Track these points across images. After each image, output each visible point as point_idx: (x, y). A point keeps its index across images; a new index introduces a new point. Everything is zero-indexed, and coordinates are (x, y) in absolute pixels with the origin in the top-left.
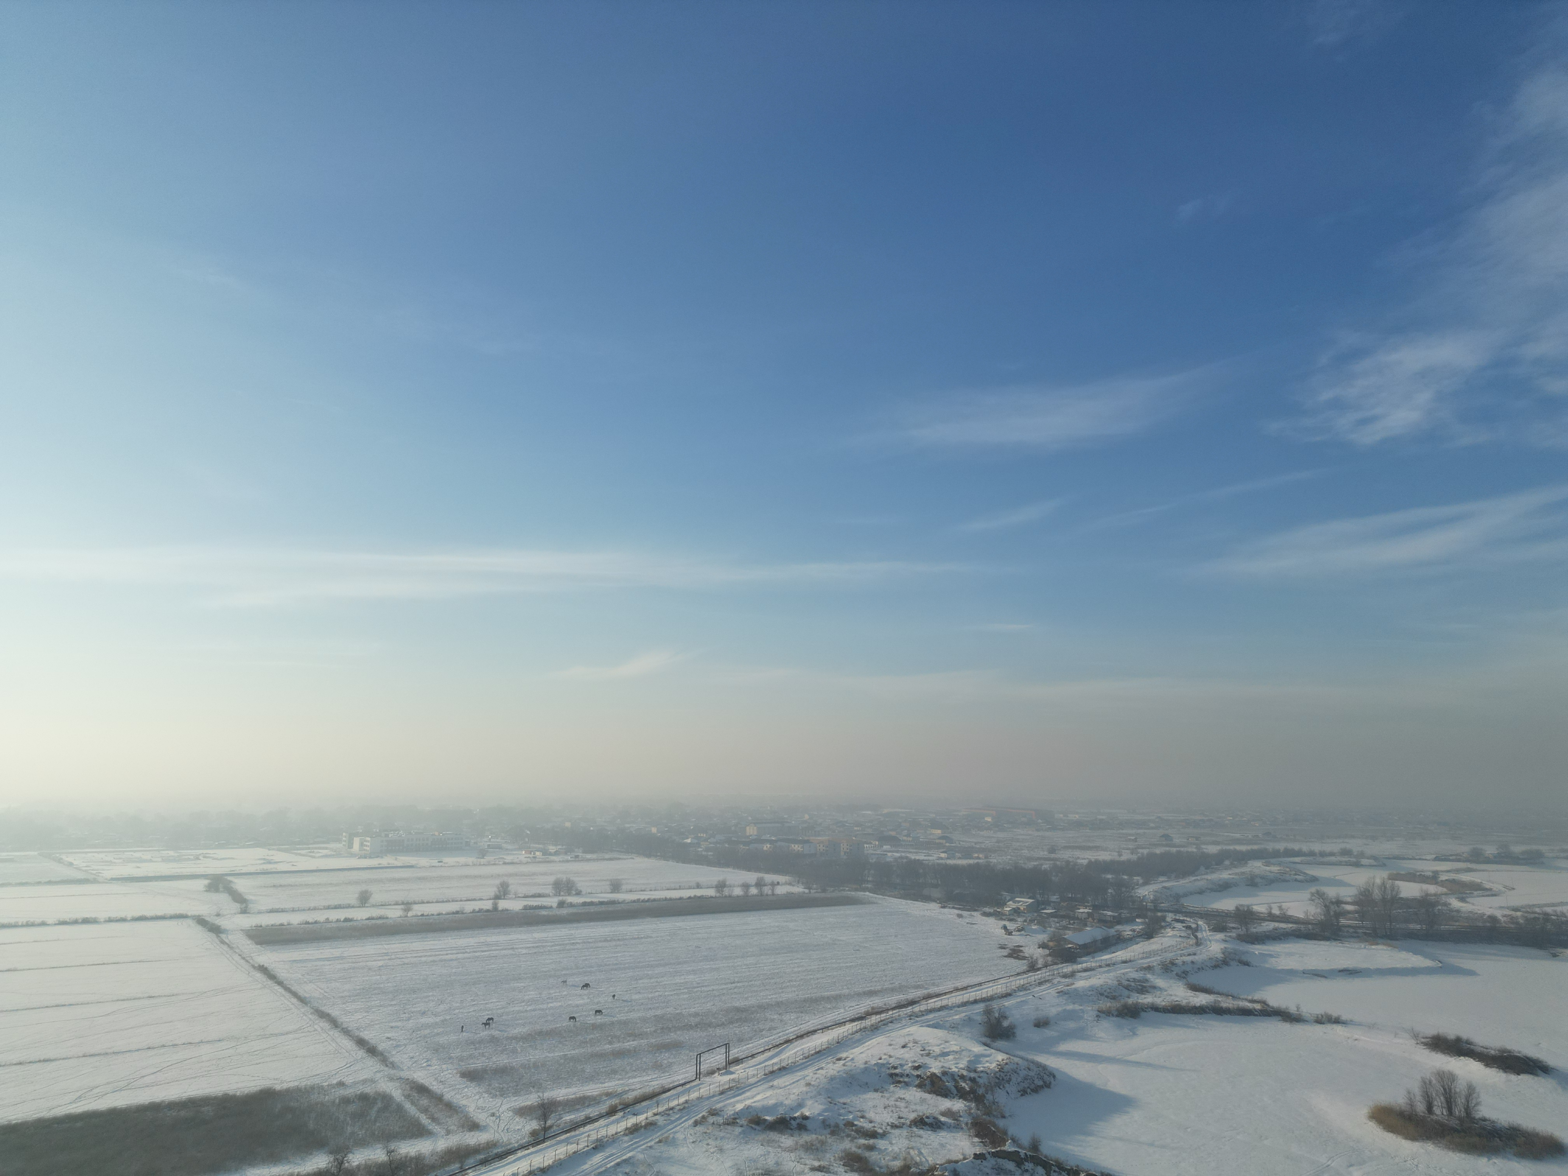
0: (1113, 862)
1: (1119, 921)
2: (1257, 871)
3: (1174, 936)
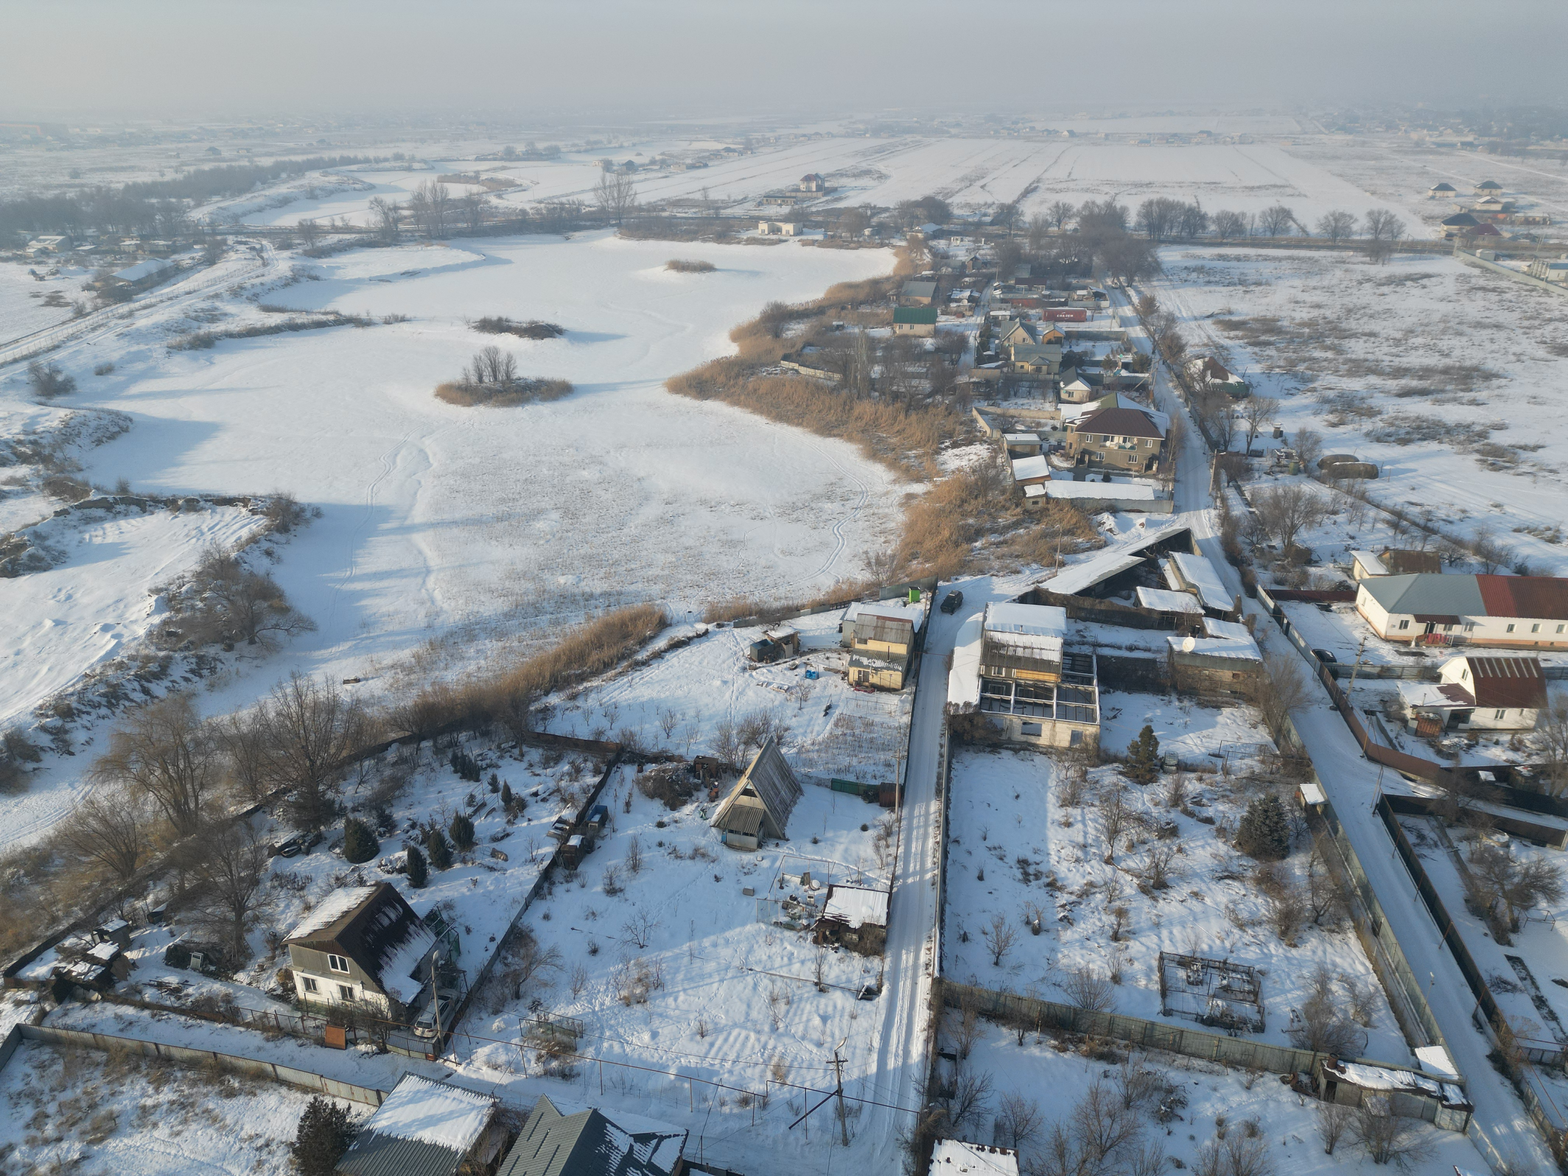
0: (155, 184)
1: (174, 250)
2: (316, 183)
3: (239, 259)
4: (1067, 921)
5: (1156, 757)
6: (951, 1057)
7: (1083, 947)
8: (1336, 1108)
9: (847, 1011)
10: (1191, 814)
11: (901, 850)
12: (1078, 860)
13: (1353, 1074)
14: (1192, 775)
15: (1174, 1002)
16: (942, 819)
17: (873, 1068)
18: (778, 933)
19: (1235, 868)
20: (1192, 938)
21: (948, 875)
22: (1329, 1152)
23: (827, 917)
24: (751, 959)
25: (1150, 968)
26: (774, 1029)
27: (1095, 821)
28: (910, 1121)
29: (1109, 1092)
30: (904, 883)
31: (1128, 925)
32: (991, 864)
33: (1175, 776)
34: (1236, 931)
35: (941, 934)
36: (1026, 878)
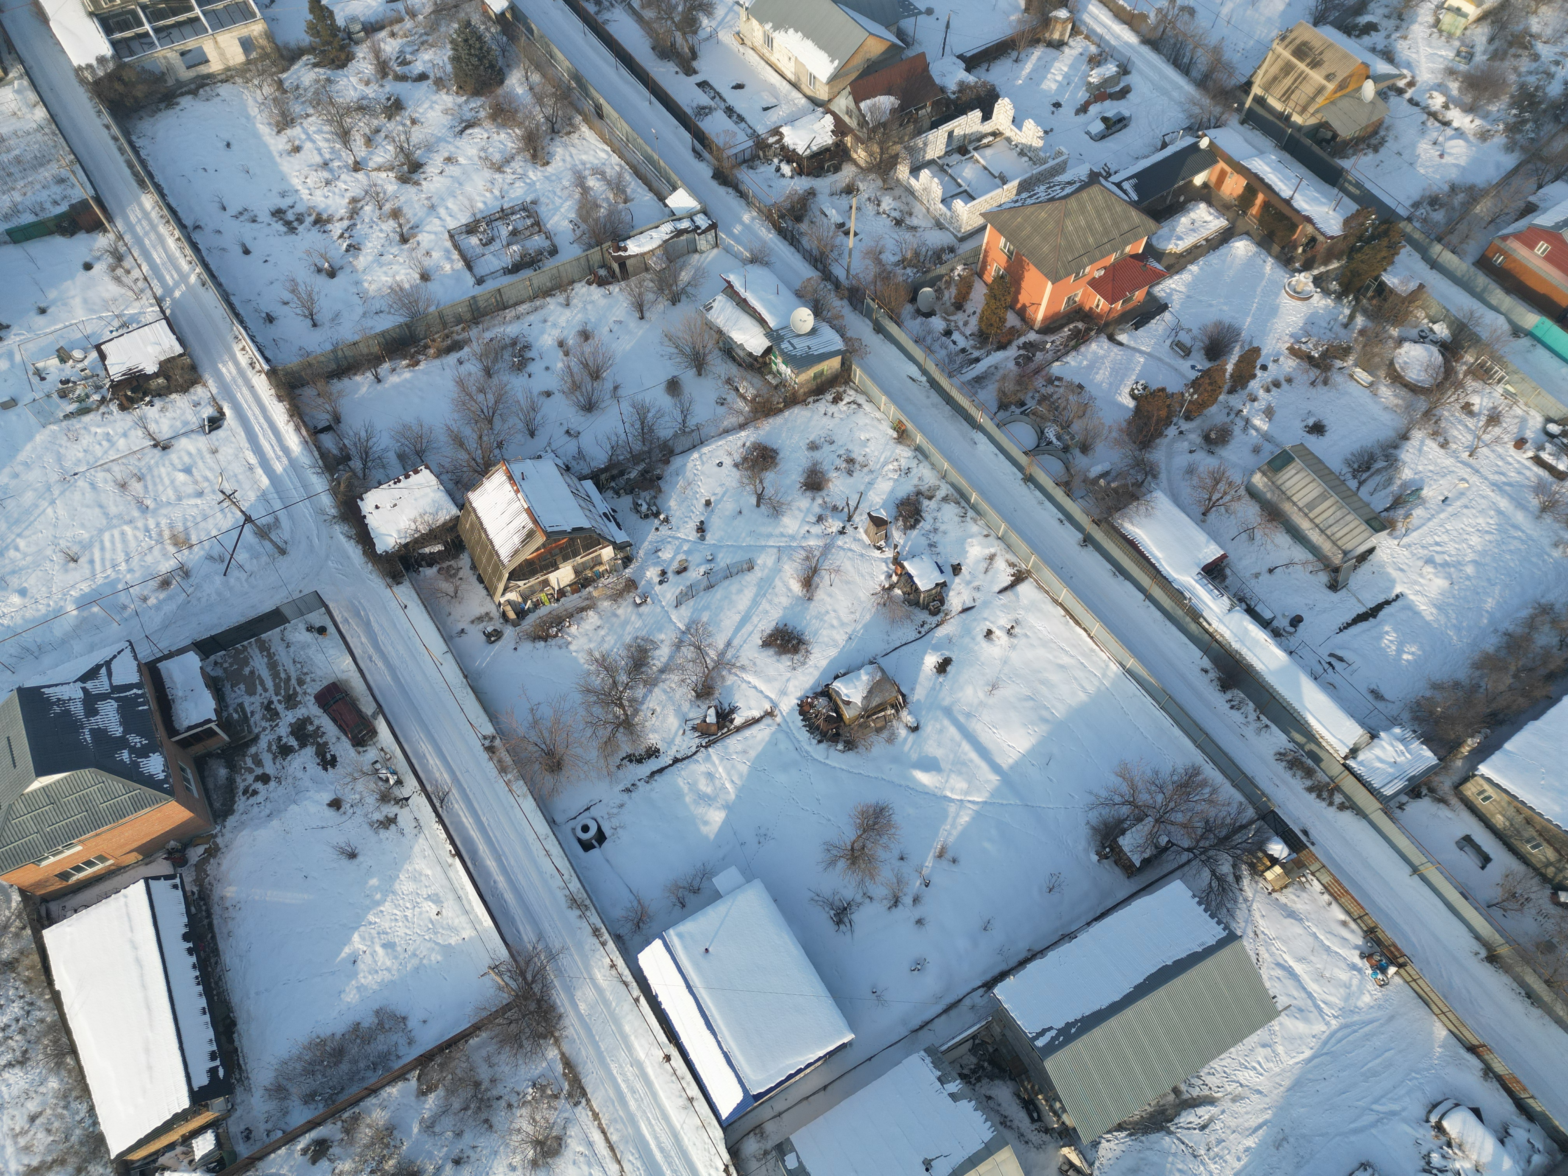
4: (354, 248)
5: (339, 29)
6: (328, 429)
7: (381, 265)
8: (633, 281)
9: (204, 449)
10: (403, 78)
11: (145, 268)
12: (328, 183)
13: (634, 247)
14: (383, 34)
15: (481, 269)
16: (165, 212)
17: (265, 482)
18: (76, 424)
19: (468, 115)
20: (466, 203)
21: (213, 267)
22: (642, 318)
23: (117, 378)
24: (68, 464)
25: (447, 251)
26: (144, 509)
27: (319, 131)
28: (326, 501)
29: (470, 374)
30: (174, 300)
31: (408, 222)
32: (247, 231)
33: (368, 43)
34: (497, 176)
35: (245, 328)
36: (291, 228)
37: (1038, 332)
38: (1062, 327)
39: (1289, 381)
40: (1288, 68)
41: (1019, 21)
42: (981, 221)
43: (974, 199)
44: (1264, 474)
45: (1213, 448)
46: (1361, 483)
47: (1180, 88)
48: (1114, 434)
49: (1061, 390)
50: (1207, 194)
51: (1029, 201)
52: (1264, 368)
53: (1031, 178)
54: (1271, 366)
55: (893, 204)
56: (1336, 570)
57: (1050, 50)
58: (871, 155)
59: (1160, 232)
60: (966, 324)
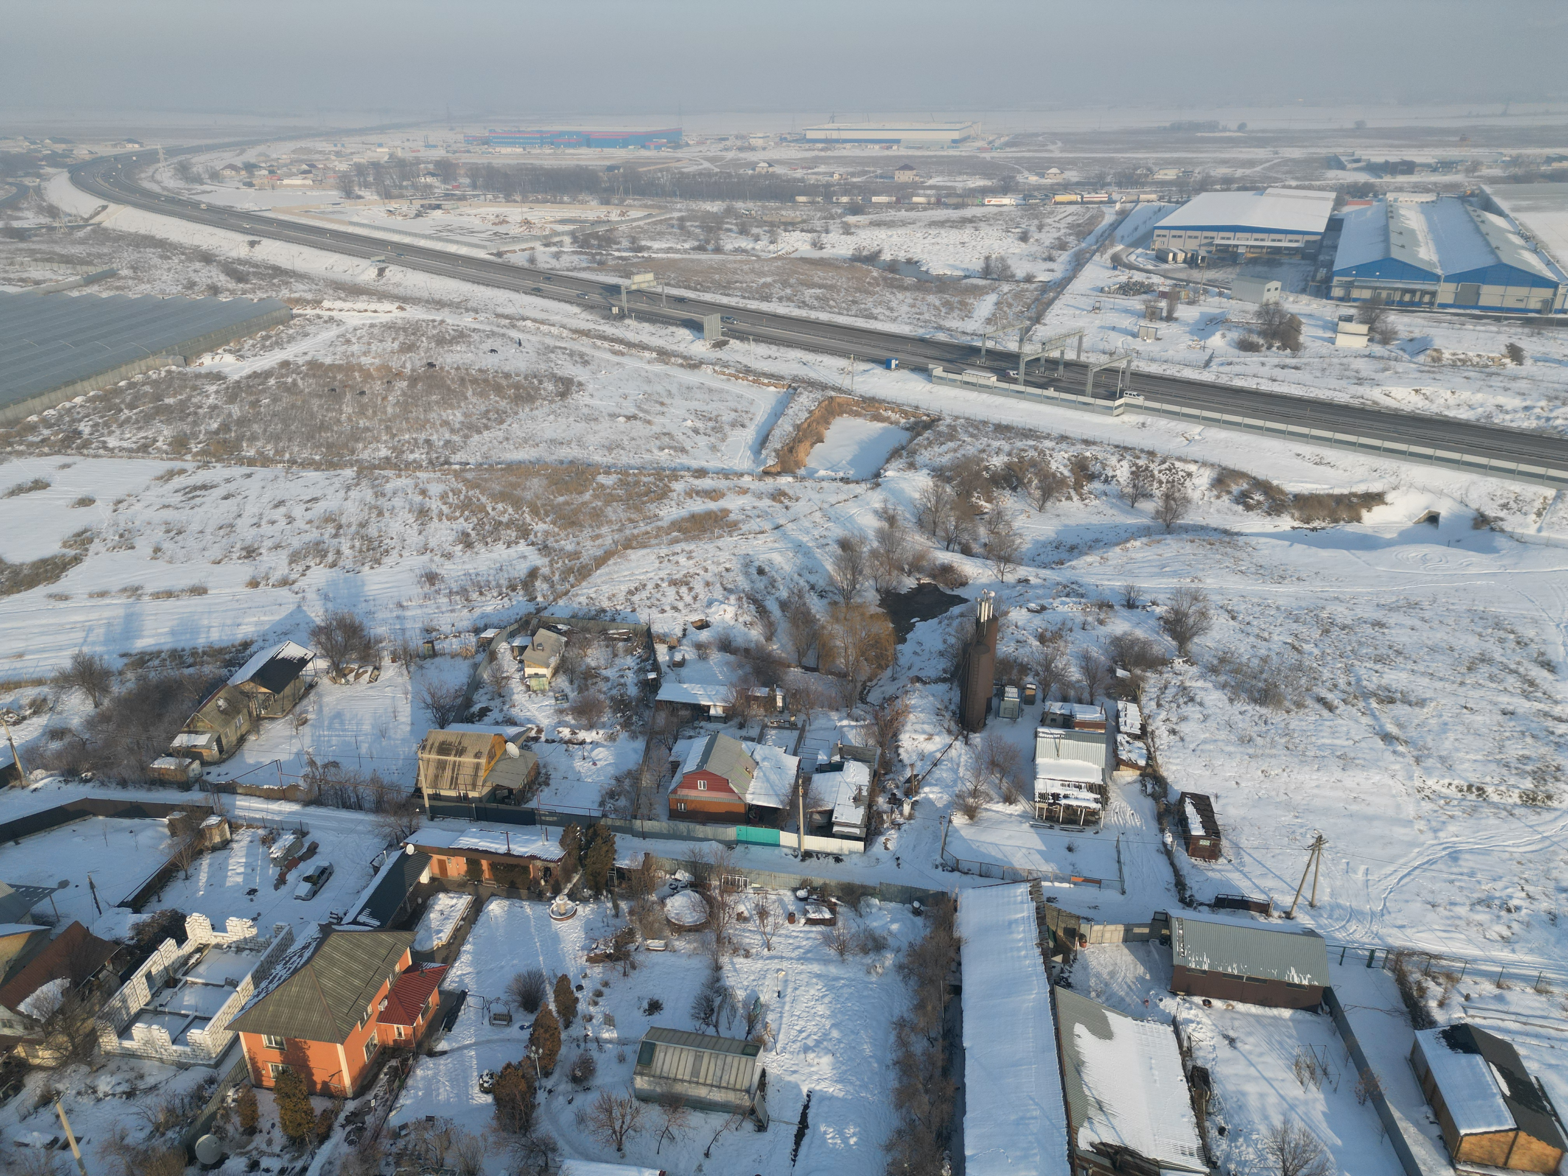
37: (353, 1099)
38: (376, 1076)
39: (606, 984)
40: (442, 766)
41: (170, 846)
42: (230, 1034)
43: (210, 1019)
44: (642, 1074)
45: (585, 1084)
46: (716, 1026)
47: (361, 822)
48: (491, 1139)
49: (413, 1136)
50: (439, 885)
51: (272, 987)
52: (580, 988)
53: (262, 965)
54: (584, 983)
55: (114, 1080)
56: (753, 1111)
57: (217, 854)
58: (58, 1048)
59: (418, 937)
60: (269, 1142)
